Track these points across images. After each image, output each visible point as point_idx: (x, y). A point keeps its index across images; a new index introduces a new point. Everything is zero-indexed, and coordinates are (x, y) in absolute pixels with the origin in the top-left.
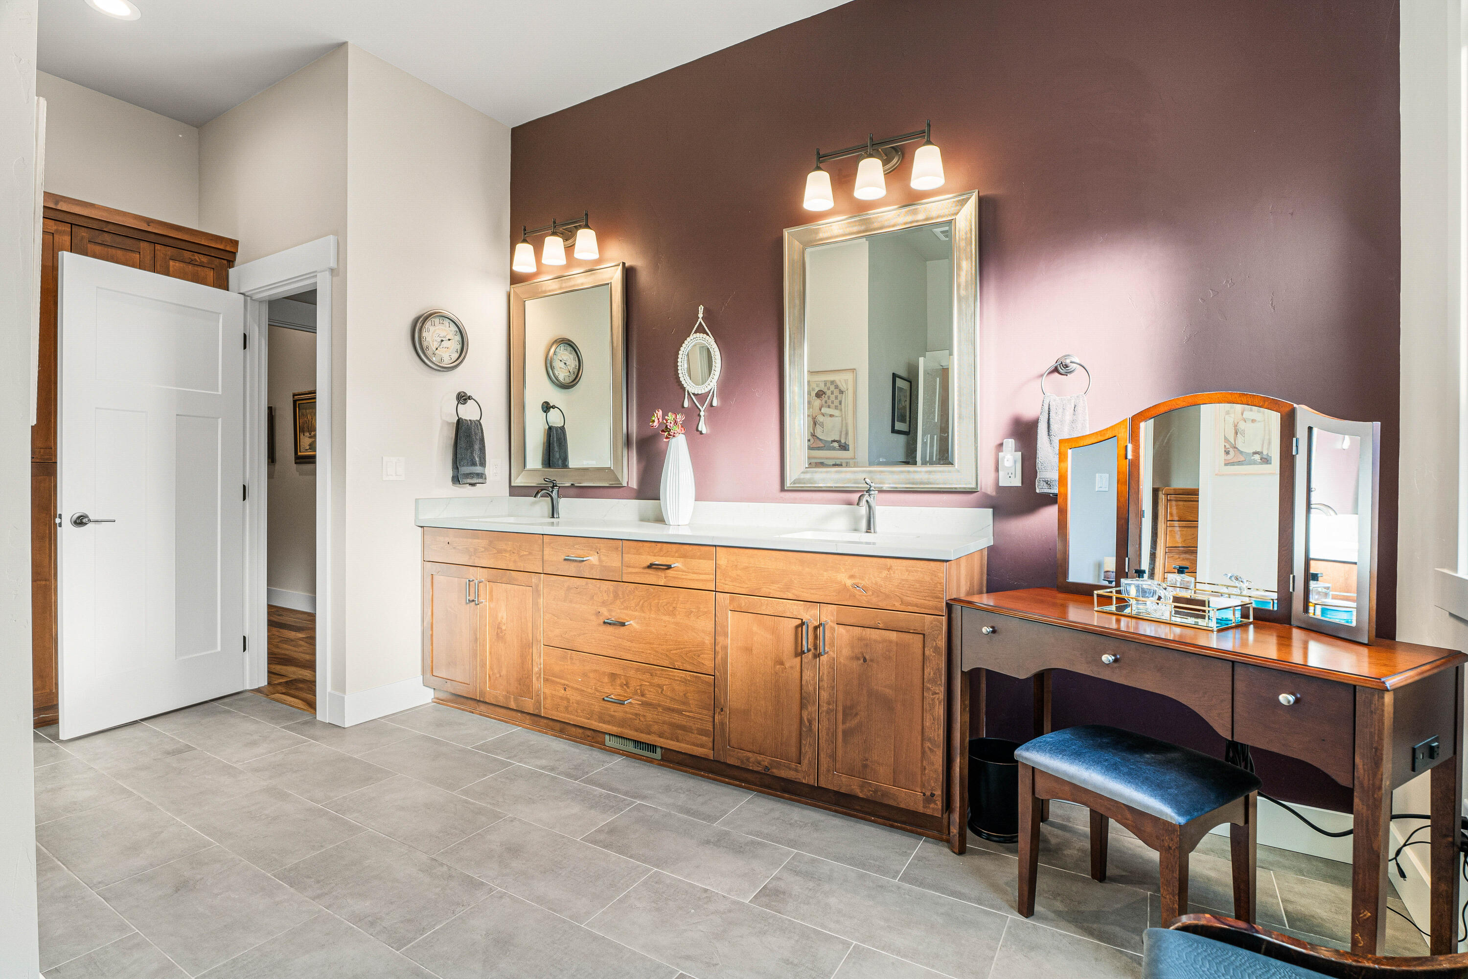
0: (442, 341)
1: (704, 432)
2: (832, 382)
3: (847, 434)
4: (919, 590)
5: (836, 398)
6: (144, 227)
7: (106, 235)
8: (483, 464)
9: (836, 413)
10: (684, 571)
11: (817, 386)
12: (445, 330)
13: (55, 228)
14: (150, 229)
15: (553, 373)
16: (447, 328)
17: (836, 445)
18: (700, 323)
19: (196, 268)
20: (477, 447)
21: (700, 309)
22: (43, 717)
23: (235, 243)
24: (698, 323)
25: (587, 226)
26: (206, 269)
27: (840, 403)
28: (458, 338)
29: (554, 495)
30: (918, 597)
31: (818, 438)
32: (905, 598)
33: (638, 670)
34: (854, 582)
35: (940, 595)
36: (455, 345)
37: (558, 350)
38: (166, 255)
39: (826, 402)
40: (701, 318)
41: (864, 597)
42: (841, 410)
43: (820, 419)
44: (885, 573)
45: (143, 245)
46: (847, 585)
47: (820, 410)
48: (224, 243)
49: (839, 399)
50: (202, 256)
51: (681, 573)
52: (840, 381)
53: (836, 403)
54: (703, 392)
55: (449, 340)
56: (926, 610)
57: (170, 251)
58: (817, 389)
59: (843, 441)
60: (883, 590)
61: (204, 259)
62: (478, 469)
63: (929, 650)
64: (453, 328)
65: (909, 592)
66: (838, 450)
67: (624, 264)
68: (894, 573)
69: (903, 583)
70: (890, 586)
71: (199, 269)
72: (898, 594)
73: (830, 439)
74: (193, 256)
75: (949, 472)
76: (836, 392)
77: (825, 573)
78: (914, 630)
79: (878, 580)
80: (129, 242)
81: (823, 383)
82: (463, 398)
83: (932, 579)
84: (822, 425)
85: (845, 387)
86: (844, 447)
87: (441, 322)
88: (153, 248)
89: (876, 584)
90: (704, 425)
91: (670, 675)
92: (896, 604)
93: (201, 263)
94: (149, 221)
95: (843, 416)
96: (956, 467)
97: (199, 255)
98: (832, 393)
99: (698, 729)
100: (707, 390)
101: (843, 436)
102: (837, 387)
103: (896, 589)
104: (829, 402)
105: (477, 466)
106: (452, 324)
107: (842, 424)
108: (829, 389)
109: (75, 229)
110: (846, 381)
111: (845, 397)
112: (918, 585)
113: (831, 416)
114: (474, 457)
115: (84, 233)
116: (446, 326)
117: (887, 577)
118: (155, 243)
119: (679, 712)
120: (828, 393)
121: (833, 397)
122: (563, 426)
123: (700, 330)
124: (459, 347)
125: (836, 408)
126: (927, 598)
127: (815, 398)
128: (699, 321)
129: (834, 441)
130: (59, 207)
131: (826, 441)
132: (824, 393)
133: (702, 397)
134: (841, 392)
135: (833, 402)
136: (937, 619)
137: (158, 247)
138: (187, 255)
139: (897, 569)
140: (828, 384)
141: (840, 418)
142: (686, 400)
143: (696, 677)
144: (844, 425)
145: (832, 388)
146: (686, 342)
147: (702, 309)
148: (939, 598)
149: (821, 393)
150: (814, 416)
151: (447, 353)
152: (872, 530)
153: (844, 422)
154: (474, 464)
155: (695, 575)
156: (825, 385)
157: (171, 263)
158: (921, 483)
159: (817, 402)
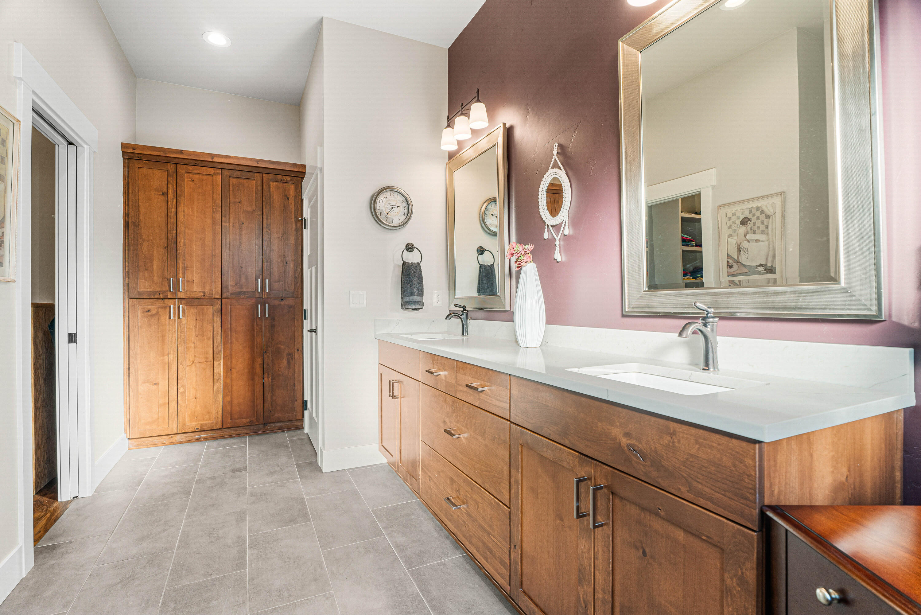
0: (392, 208)
1: (559, 260)
2: (758, 209)
3: (774, 256)
4: (714, 477)
5: (762, 223)
6: (255, 164)
7: (238, 172)
8: (421, 294)
9: (763, 237)
10: (490, 396)
11: (742, 214)
12: (396, 200)
13: (214, 172)
14: (258, 165)
15: (485, 225)
16: (397, 199)
17: (761, 269)
18: (555, 159)
19: (284, 185)
20: (415, 282)
21: (554, 147)
22: (213, 435)
23: (304, 166)
24: (553, 160)
25: (478, 101)
26: (289, 184)
27: (767, 227)
28: (405, 205)
29: (463, 317)
30: (713, 488)
31: (743, 264)
32: (695, 484)
33: (465, 480)
34: (629, 442)
35: (749, 495)
36: (402, 210)
37: (489, 207)
38: (268, 179)
39: (751, 228)
40: (555, 155)
41: (642, 467)
42: (768, 234)
43: (745, 245)
44: (667, 439)
45: (256, 175)
46: (622, 444)
47: (745, 236)
48: (298, 167)
49: (766, 224)
50: (287, 177)
51: (488, 397)
52: (766, 206)
53: (762, 227)
54: (557, 223)
55: (398, 207)
56: (727, 513)
57: (271, 177)
58: (742, 217)
59: (769, 265)
60: (664, 463)
61: (289, 178)
62: (417, 298)
63: (732, 578)
64: (401, 198)
65: (700, 476)
66: (764, 273)
67: (505, 124)
68: (679, 441)
69: (691, 460)
70: (674, 460)
71: (286, 184)
72: (685, 475)
73: (755, 264)
74: (283, 177)
75: (830, 291)
76: (762, 217)
77: (599, 424)
78: (708, 537)
79: (659, 447)
80: (250, 174)
81: (748, 210)
82: (410, 248)
83: (734, 465)
84: (746, 251)
85: (772, 211)
86: (771, 270)
87: (391, 195)
88: (261, 176)
89: (656, 452)
90: (559, 254)
91: (482, 494)
92: (683, 489)
93: (286, 181)
94: (258, 161)
95: (771, 240)
96: (843, 284)
97: (286, 177)
98: (758, 218)
99: (499, 557)
100: (560, 221)
101: (770, 260)
102: (762, 212)
103: (682, 467)
104: (755, 228)
105: (415, 295)
106: (400, 196)
107: (769, 248)
108: (754, 215)
109: (223, 171)
110: (773, 206)
111: (772, 221)
112: (713, 468)
113: (757, 241)
114: (413, 290)
115: (227, 173)
116: (395, 198)
117: (669, 445)
118: (262, 173)
119: (488, 534)
120: (754, 219)
121: (758, 223)
122: (493, 265)
123: (556, 166)
124: (406, 211)
125: (762, 232)
126: (727, 494)
127: (740, 225)
128: (554, 158)
129: (760, 266)
130: (214, 160)
131: (750, 267)
132: (750, 220)
133: (557, 227)
134: (768, 217)
135: (758, 228)
136: (744, 532)
137: (264, 175)
138: (279, 177)
139: (683, 437)
140: (754, 211)
141: (767, 243)
142: (546, 232)
143: (498, 504)
144: (771, 249)
145: (758, 214)
146: (544, 179)
147: (557, 146)
148: (746, 498)
149: (746, 220)
150: (739, 243)
151: (397, 217)
152: (711, 368)
153: (771, 246)
154: (412, 294)
155: (497, 402)
156: (750, 212)
157: (271, 183)
158: (784, 308)
159: (742, 230)
